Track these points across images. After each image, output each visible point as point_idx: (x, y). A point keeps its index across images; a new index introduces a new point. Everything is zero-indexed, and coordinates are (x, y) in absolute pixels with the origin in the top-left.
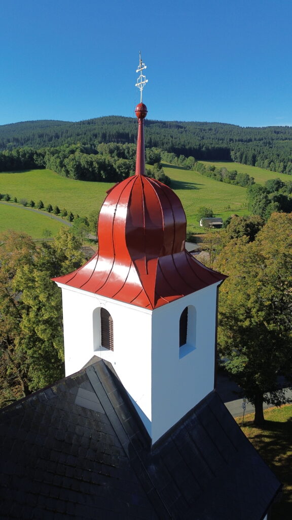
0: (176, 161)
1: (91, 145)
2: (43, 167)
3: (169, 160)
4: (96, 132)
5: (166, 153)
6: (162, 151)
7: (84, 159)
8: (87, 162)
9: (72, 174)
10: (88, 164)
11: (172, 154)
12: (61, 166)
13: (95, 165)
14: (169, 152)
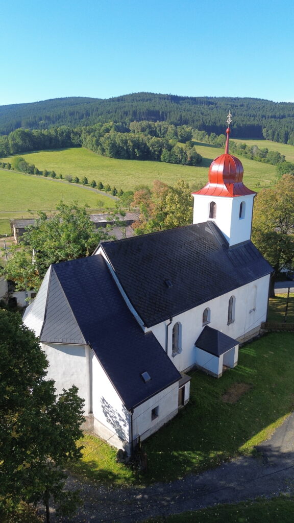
0: (207, 139)
1: (123, 123)
2: (79, 146)
3: (199, 138)
4: (126, 109)
5: (197, 131)
6: (193, 128)
7: (119, 137)
8: (122, 140)
9: (107, 152)
10: (123, 143)
11: (203, 132)
12: (96, 145)
13: (130, 143)
14: (200, 129)
